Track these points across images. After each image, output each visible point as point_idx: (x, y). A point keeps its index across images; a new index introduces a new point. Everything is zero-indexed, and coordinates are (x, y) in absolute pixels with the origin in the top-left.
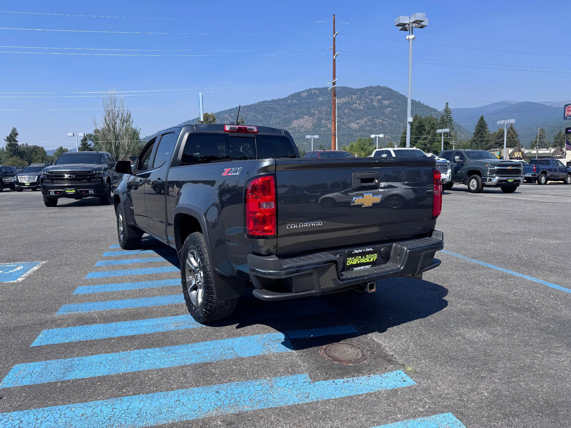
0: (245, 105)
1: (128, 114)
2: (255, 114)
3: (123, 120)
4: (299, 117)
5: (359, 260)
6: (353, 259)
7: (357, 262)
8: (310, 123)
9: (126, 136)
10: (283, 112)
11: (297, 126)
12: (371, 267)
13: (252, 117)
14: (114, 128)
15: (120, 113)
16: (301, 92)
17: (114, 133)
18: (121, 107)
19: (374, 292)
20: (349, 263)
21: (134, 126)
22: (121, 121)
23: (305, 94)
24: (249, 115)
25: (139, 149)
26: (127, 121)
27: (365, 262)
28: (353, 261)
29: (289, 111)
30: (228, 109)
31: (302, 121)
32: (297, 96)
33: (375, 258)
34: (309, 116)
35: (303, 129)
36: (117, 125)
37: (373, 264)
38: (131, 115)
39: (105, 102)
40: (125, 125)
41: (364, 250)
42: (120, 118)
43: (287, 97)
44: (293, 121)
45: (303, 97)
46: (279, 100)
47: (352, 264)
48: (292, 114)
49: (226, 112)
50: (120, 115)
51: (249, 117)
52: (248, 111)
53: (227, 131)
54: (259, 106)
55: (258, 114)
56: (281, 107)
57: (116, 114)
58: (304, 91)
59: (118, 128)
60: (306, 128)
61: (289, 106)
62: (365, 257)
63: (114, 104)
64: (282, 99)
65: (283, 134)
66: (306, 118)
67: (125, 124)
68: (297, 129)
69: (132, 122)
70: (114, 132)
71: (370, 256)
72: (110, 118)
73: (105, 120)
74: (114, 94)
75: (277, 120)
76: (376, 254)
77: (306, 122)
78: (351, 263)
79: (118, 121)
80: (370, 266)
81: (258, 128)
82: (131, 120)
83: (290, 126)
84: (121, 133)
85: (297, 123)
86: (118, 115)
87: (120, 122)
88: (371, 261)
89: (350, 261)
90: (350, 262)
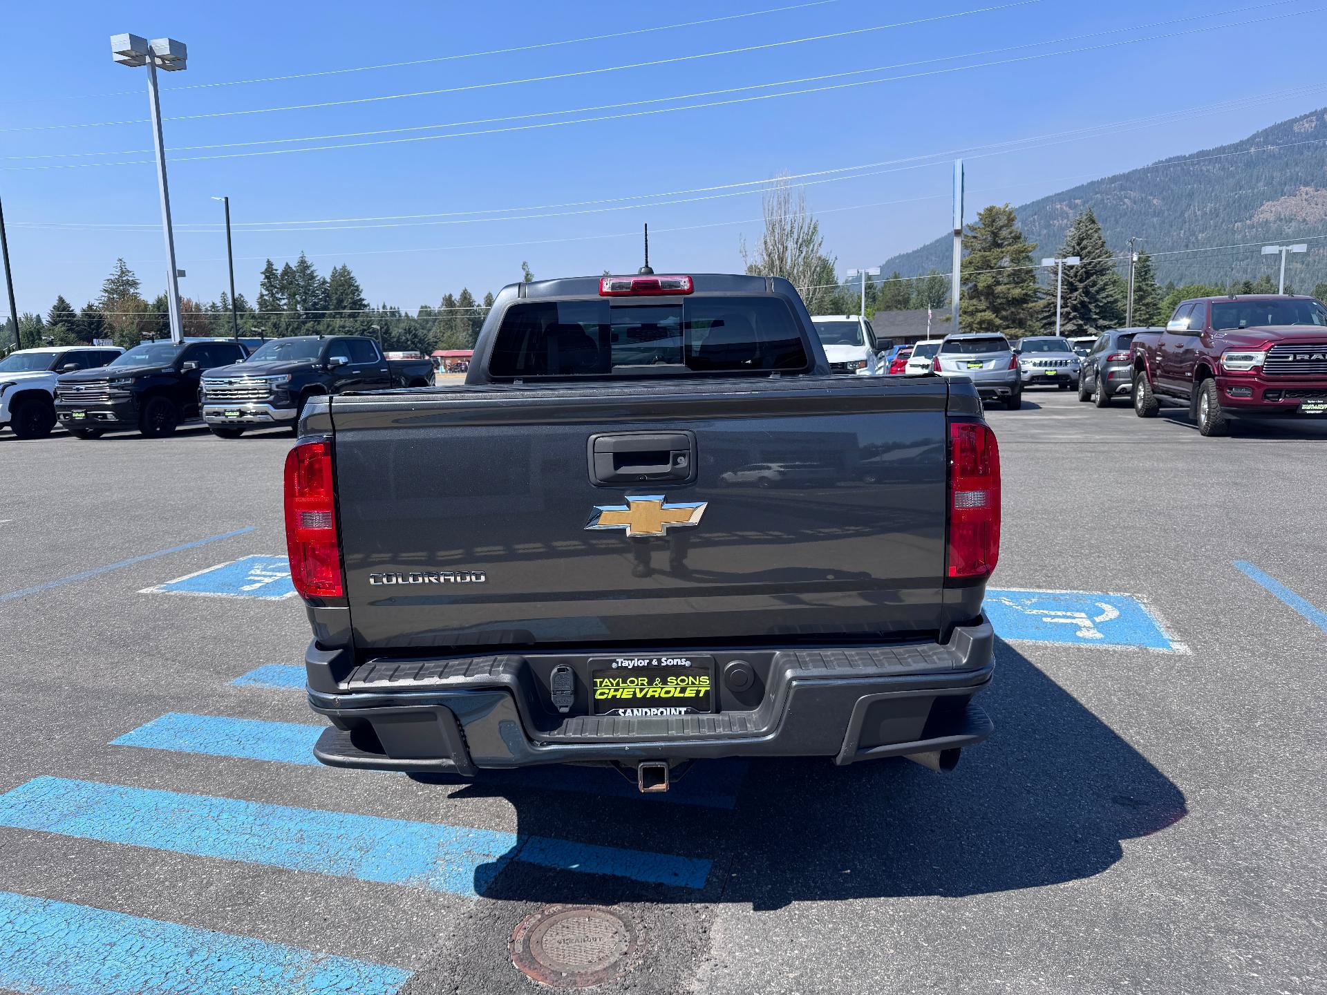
0: (1117, 173)
1: (812, 226)
2: (1143, 195)
3: (800, 241)
4: (1282, 191)
5: (641, 690)
6: (618, 682)
7: (635, 692)
8: (1320, 206)
9: (805, 277)
10: (1232, 181)
11: (1272, 219)
12: (686, 712)
13: (1135, 203)
14: (781, 259)
15: (796, 225)
16: (1295, 120)
17: (781, 271)
18: (798, 212)
19: (658, 793)
20: (602, 694)
21: (822, 253)
22: (797, 243)
23: (1307, 125)
24: (1126, 200)
25: (833, 304)
26: (808, 242)
27: (663, 695)
28: (616, 690)
29: (1251, 176)
30: (1068, 188)
31: (1292, 201)
32: (1283, 131)
33: (703, 690)
34: (1316, 186)
35: (1293, 224)
36: (788, 254)
37: (696, 705)
38: (819, 228)
39: (767, 202)
40: (804, 253)
41: (655, 663)
42: (796, 237)
43: (1248, 140)
44: (1262, 205)
45: (1299, 133)
46: (1222, 150)
47: (614, 696)
48: (1261, 184)
49: (1060, 197)
50: (796, 231)
51: (1124, 203)
52: (1122, 188)
53: (607, 294)
54: (1157, 171)
55: (1151, 194)
56: (1223, 169)
57: (788, 228)
58: (1306, 116)
59: (789, 260)
60: (1304, 220)
61: (1250, 164)
62: (665, 682)
63: (785, 206)
64: (1229, 147)
65: (771, 290)
66: (1307, 194)
67: (804, 249)
68: (1274, 227)
69: (820, 244)
70: (781, 268)
71: (683, 681)
72: (774, 240)
73: (766, 243)
74: (786, 182)
75: (1210, 206)
76: (704, 679)
77: (1305, 203)
78: (612, 693)
79: (791, 245)
80: (683, 710)
81: (691, 278)
82: (817, 239)
83: (1251, 219)
84: (795, 271)
85: (1273, 209)
86: (791, 231)
87: (796, 246)
88: (687, 695)
89: (605, 689)
90: (607, 691)
